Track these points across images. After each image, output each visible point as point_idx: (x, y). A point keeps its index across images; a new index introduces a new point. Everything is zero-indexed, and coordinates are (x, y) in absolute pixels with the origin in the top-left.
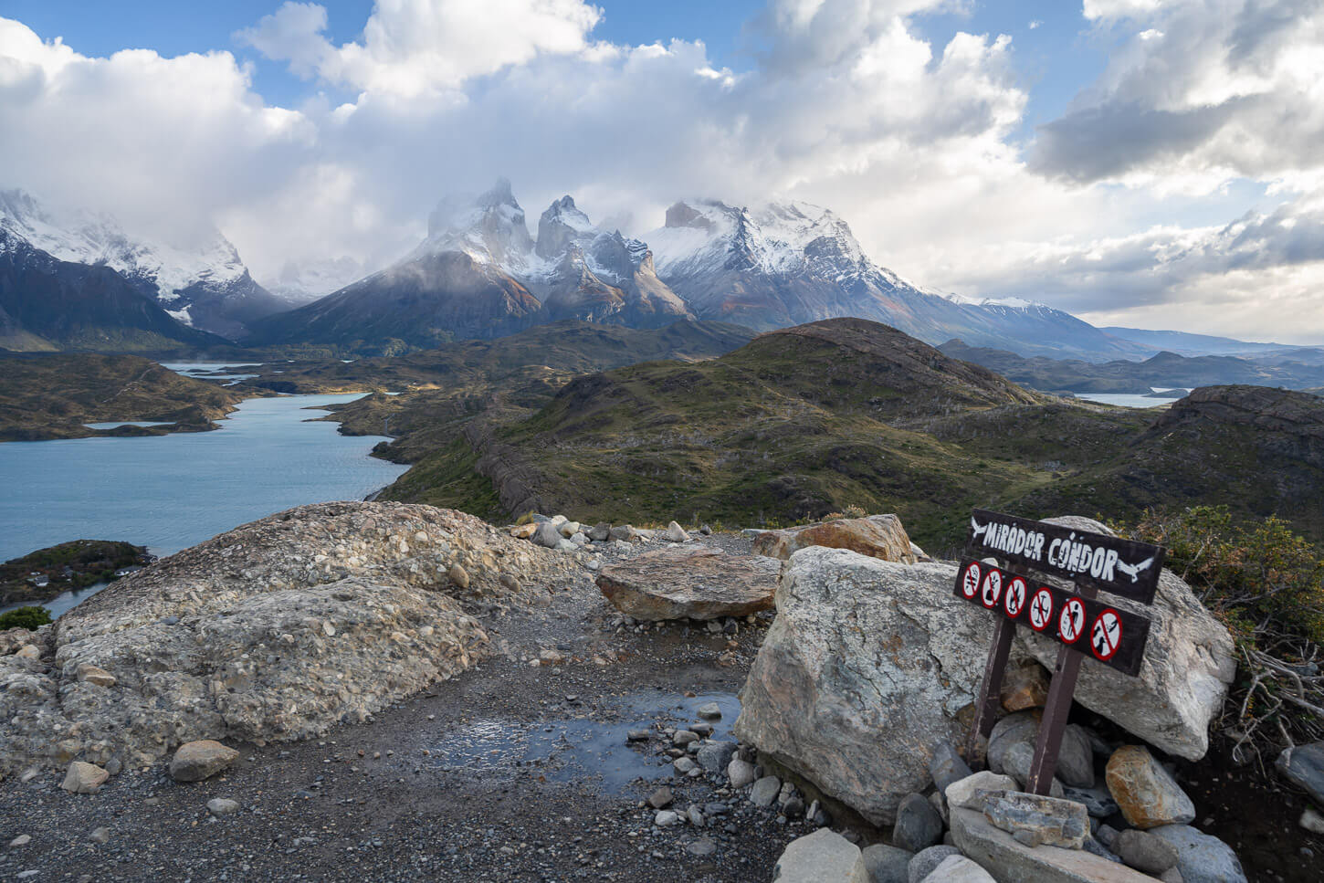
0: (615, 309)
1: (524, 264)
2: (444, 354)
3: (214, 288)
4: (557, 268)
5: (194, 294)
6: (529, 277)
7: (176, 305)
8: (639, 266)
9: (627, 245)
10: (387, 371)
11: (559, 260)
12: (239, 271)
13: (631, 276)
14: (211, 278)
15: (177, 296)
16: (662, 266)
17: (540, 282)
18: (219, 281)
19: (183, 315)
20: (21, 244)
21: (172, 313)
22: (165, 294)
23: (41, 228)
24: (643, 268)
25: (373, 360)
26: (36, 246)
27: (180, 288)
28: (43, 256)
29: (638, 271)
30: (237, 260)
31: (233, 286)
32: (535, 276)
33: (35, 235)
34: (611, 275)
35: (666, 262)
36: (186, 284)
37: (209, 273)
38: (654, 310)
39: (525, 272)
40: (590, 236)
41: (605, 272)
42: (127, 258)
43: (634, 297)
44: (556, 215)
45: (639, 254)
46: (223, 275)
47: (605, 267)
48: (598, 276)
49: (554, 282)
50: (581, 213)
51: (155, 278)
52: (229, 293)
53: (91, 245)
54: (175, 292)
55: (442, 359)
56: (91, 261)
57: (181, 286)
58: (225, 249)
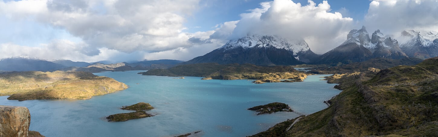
0: (389, 55)
2: (350, 65)
3: (303, 52)
5: (300, 54)
6: (369, 48)
7: (296, 56)
10: (338, 69)
11: (376, 44)
12: (308, 48)
13: (393, 47)
14: (303, 50)
15: (296, 54)
16: (400, 45)
17: (372, 49)
19: (297, 58)
20: (271, 46)
21: (295, 58)
22: (294, 54)
23: (274, 42)
25: (335, 67)
26: (273, 46)
27: (297, 53)
28: (274, 47)
30: (308, 46)
31: (307, 52)
32: (371, 47)
33: (273, 44)
36: (298, 52)
37: (303, 49)
40: (383, 38)
41: (387, 46)
42: (288, 47)
44: (376, 34)
45: (395, 42)
46: (305, 50)
48: (385, 47)
51: (293, 51)
53: (282, 45)
54: (296, 53)
55: (350, 66)
56: (282, 48)
57: (297, 52)
58: (306, 44)
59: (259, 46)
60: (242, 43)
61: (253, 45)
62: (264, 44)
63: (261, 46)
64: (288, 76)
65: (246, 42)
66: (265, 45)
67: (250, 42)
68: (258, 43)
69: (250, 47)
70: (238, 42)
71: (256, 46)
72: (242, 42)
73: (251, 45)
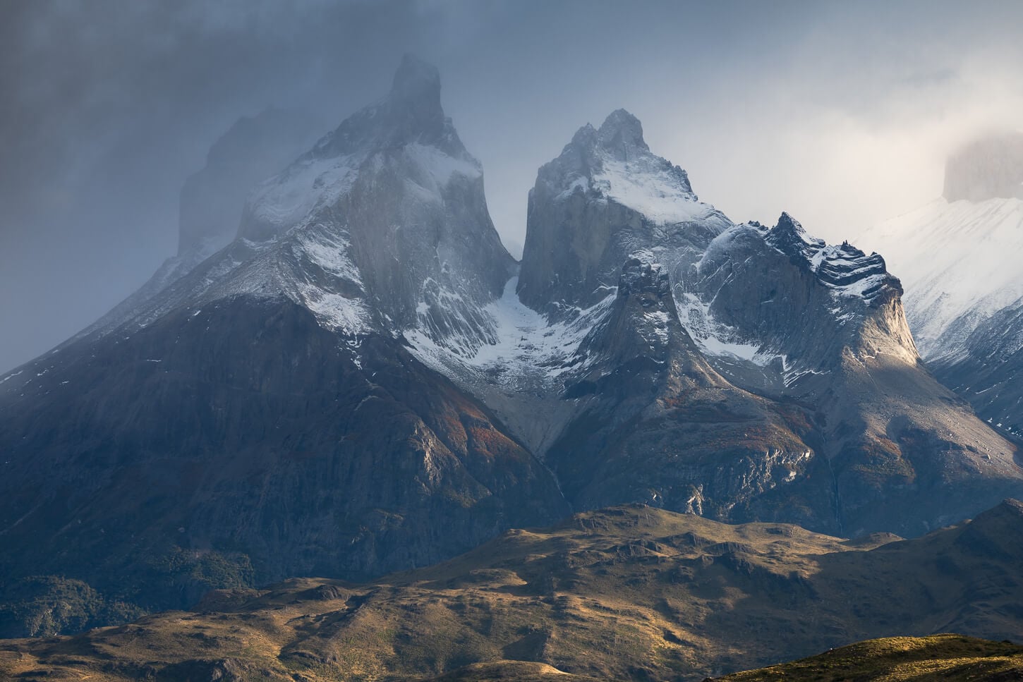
0: (779, 471)
1: (479, 330)
4: (586, 342)
6: (495, 372)
8: (860, 328)
9: (816, 261)
11: (592, 315)
13: (833, 361)
16: (935, 330)
17: (531, 387)
24: (871, 334)
29: (857, 345)
32: (514, 368)
34: (764, 360)
35: (949, 313)
38: (908, 472)
39: (484, 357)
40: (697, 234)
41: (746, 352)
43: (843, 429)
44: (585, 171)
45: (857, 288)
47: (745, 335)
48: (725, 364)
49: (576, 388)
50: (667, 166)
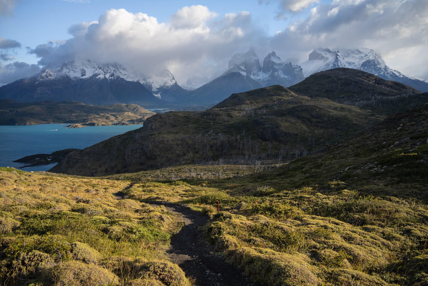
1: (258, 75)
3: (167, 87)
4: (269, 76)
5: (162, 89)
6: (260, 79)
7: (157, 93)
9: (293, 67)
11: (270, 73)
12: (174, 82)
13: (295, 77)
14: (166, 84)
15: (157, 90)
17: (263, 81)
18: (169, 85)
19: (158, 95)
20: (117, 77)
21: (155, 95)
22: (154, 89)
28: (123, 79)
29: (297, 76)
30: (174, 79)
31: (172, 86)
32: (262, 79)
33: (122, 74)
34: (288, 77)
35: (308, 72)
36: (160, 87)
40: (281, 64)
41: (286, 77)
42: (145, 80)
44: (269, 58)
45: (298, 70)
46: (170, 83)
47: (286, 75)
48: (283, 78)
49: (268, 81)
51: (152, 85)
52: (171, 89)
53: (135, 76)
54: (157, 89)
56: (135, 81)
57: (158, 87)
58: (170, 75)
59: (98, 77)
60: (69, 71)
61: (88, 75)
62: (105, 73)
63: (102, 76)
64: (129, 117)
65: (77, 70)
66: (107, 76)
67: (83, 69)
68: (97, 72)
69: (84, 77)
70: (62, 69)
71: (93, 76)
72: (69, 69)
73: (85, 75)
